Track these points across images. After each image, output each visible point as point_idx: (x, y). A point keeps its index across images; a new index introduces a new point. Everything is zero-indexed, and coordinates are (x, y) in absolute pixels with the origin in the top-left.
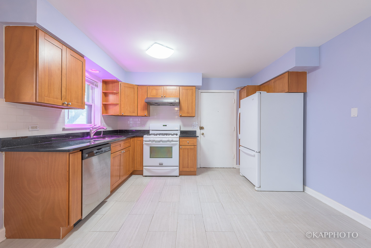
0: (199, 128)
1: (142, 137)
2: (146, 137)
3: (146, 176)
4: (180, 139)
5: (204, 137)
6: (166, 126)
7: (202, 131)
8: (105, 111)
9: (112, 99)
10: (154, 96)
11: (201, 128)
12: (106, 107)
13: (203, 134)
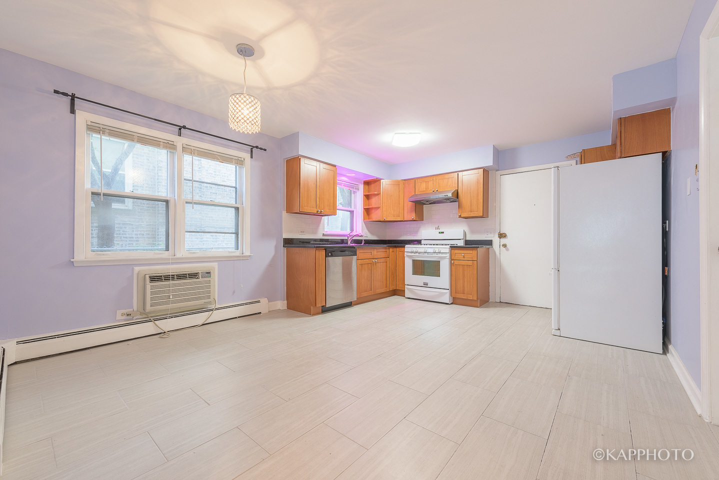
0: (497, 236)
1: (404, 247)
2: (408, 248)
3: (409, 298)
4: (452, 251)
5: (507, 250)
6: (443, 233)
7: (503, 241)
8: (367, 216)
9: (374, 202)
10: (423, 191)
11: (502, 236)
12: (368, 211)
13: (505, 246)
